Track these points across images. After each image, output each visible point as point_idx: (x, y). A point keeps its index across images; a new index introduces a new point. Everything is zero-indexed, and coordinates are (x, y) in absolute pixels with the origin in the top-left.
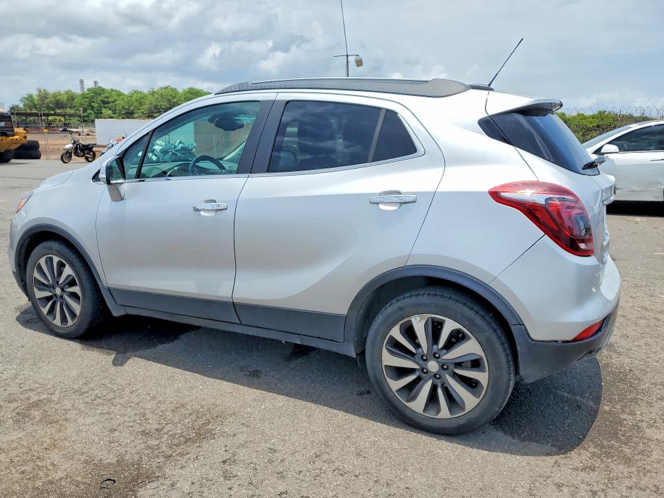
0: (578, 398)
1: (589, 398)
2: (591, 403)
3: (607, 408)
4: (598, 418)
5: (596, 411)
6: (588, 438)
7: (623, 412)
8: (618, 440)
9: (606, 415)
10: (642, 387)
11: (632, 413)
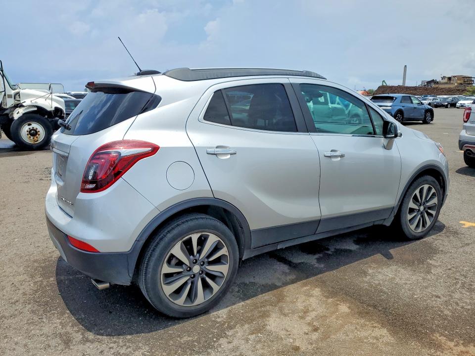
0: (71, 277)
1: (65, 280)
2: (62, 278)
3: (52, 279)
4: (55, 272)
5: (57, 274)
6: (56, 262)
7: (41, 281)
8: (41, 267)
9: (51, 275)
10: (30, 306)
11: (35, 283)
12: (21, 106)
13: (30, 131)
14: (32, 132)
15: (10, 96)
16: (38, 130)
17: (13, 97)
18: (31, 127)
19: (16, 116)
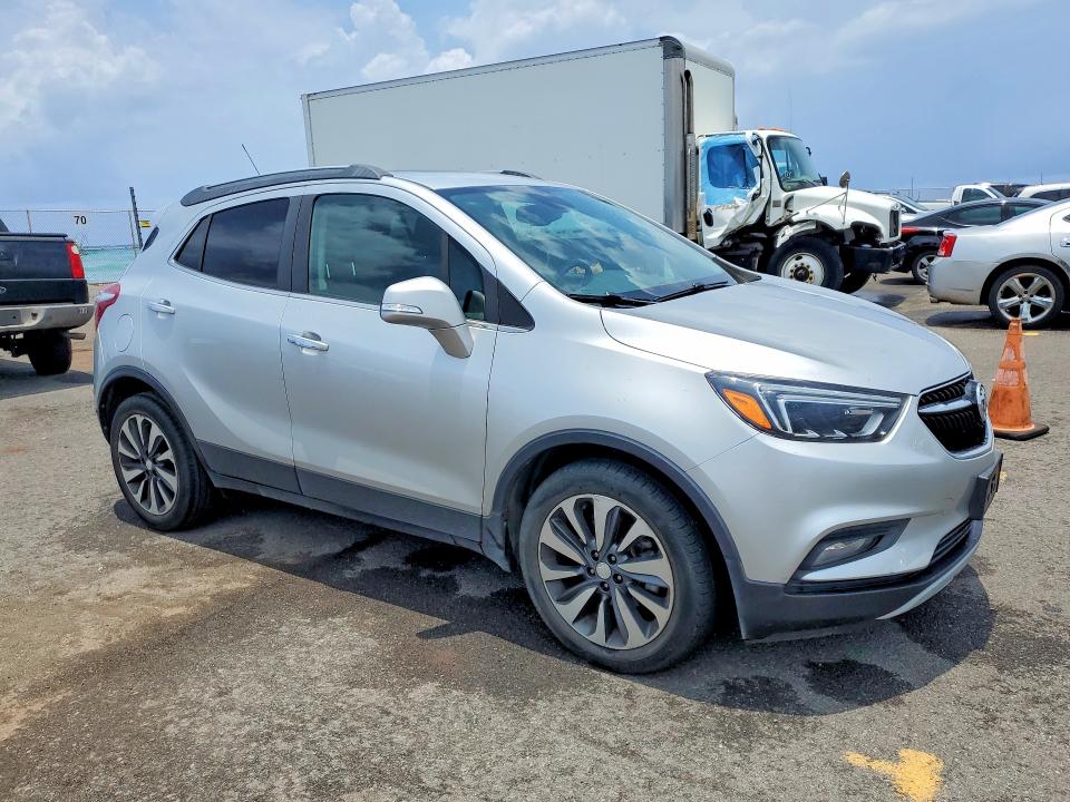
12: (791, 223)
13: (798, 270)
14: (801, 271)
15: (777, 204)
16: (810, 270)
17: (783, 204)
18: (799, 263)
19: (780, 241)
